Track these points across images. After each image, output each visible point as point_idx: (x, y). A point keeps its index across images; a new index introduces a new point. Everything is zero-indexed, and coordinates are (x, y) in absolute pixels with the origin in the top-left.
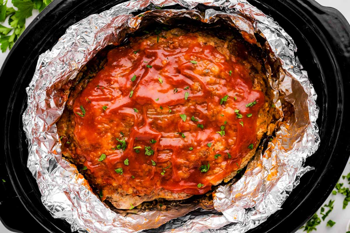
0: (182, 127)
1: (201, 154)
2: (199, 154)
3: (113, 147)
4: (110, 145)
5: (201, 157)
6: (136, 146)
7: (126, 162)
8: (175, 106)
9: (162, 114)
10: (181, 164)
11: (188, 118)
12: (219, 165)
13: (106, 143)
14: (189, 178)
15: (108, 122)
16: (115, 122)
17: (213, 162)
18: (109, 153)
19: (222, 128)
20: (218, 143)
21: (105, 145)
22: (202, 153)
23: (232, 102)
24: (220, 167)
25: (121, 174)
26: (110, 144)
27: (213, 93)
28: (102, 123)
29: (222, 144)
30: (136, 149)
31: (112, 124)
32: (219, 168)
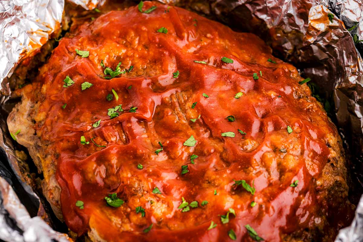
0: (173, 145)
1: (136, 185)
2: (135, 182)
3: (105, 62)
4: (107, 56)
5: (129, 187)
6: (117, 91)
7: (86, 85)
8: (205, 125)
9: (185, 111)
10: (109, 161)
11: (191, 150)
12: (126, 220)
13: (108, 50)
14: (89, 183)
15: (143, 43)
16: (146, 52)
17: (129, 210)
18: (93, 59)
19: (194, 204)
20: (165, 206)
21: (104, 50)
22: (139, 185)
23: (245, 202)
24: (123, 222)
25: (64, 86)
26: (109, 56)
27: (249, 168)
28: (140, 36)
29: (164, 214)
30: (112, 93)
31: (142, 49)
32: (120, 222)
